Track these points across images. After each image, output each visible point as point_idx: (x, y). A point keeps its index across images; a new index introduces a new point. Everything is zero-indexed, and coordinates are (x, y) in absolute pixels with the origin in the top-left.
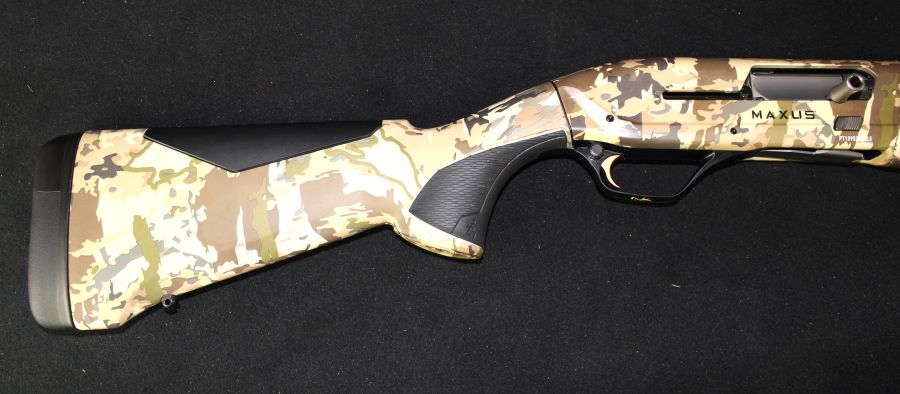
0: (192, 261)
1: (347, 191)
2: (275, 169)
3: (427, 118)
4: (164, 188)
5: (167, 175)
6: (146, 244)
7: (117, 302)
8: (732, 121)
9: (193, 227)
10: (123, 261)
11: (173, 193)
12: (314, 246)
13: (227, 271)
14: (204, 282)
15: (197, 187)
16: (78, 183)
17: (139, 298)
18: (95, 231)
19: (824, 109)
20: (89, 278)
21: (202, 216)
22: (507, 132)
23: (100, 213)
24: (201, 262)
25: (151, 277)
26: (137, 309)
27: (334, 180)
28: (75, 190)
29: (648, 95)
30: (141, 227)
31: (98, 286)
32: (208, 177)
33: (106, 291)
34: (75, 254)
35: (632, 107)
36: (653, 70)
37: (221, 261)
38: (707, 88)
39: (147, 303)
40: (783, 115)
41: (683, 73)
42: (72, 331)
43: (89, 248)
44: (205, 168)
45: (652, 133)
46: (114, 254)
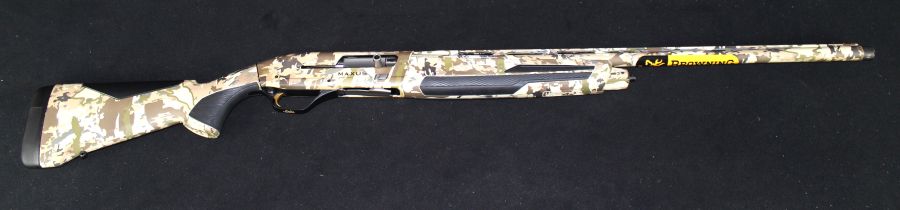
0: (95, 135)
1: (164, 107)
2: (136, 98)
3: (202, 79)
4: (88, 106)
5: (89, 100)
6: (77, 128)
7: (60, 153)
8: (329, 77)
9: (98, 121)
10: (65, 135)
11: (91, 108)
12: (149, 131)
13: (109, 142)
14: (99, 146)
15: (102, 105)
16: (51, 103)
17: (70, 152)
18: (55, 123)
19: (371, 71)
20: (49, 142)
21: (102, 117)
22: (233, 83)
23: (59, 115)
24: (99, 136)
25: (77, 141)
26: (69, 158)
27: (160, 102)
28: (49, 106)
29: (294, 67)
30: (75, 121)
31: (53, 146)
32: (107, 101)
33: (56, 148)
34: (44, 132)
35: (287, 72)
36: (299, 58)
37: (107, 136)
38: (321, 64)
39: (73, 154)
40: (352, 74)
41: (311, 58)
42: (39, 167)
43: (51, 130)
44: (106, 97)
45: (293, 83)
46: (62, 132)
